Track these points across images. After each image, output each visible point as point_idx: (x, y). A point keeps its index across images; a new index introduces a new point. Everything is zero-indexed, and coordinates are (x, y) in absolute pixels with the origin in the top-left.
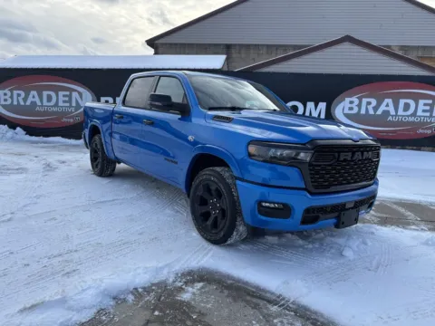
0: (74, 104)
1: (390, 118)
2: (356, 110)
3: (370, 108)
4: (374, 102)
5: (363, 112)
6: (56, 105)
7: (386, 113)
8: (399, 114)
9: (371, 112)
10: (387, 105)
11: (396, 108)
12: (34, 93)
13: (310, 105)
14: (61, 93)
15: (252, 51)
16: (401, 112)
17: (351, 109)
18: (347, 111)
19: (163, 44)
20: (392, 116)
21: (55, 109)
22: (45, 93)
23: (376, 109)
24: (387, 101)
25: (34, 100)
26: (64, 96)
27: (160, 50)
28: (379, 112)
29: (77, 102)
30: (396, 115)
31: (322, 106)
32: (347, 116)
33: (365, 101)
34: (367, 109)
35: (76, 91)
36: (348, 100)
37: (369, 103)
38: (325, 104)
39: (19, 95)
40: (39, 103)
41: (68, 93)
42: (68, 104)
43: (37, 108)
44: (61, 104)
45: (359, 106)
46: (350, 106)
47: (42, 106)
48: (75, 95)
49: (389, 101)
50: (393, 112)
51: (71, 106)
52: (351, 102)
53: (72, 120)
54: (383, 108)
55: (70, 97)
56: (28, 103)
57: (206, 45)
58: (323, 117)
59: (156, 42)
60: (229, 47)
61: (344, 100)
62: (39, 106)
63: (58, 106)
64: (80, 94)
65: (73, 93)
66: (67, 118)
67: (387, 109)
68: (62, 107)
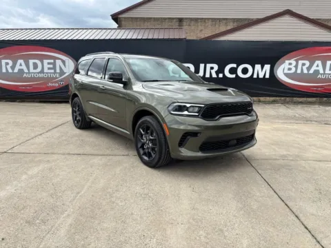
0: (58, 71)
1: (320, 76)
2: (293, 70)
3: (305, 68)
4: (307, 63)
5: (299, 71)
6: (42, 71)
7: (317, 72)
8: (326, 72)
9: (305, 71)
10: (318, 66)
11: (324, 68)
12: (21, 61)
13: (258, 67)
14: (46, 62)
15: (200, 23)
16: (327, 71)
17: (290, 69)
18: (286, 71)
19: (125, 18)
20: (321, 74)
21: (41, 75)
22: (31, 62)
23: (309, 69)
24: (317, 62)
25: (21, 68)
26: (49, 64)
27: (123, 23)
28: (311, 71)
29: (61, 68)
30: (324, 74)
31: (267, 67)
32: (286, 75)
33: (300, 62)
34: (302, 69)
36: (287, 62)
37: (304, 64)
38: (269, 66)
39: (7, 64)
40: (26, 71)
41: (52, 61)
42: (53, 71)
43: (25, 75)
44: (46, 70)
45: (296, 67)
46: (290, 67)
47: (29, 73)
48: (59, 63)
49: (319, 62)
50: (322, 71)
51: (55, 72)
52: (290, 64)
54: (314, 68)
55: (54, 64)
56: (16, 71)
57: (161, 18)
58: (267, 76)
59: (120, 16)
60: (181, 20)
61: (284, 62)
62: (27, 73)
63: (44, 73)
64: (64, 62)
65: (57, 61)
66: (52, 83)
67: (317, 68)
68: (47, 73)
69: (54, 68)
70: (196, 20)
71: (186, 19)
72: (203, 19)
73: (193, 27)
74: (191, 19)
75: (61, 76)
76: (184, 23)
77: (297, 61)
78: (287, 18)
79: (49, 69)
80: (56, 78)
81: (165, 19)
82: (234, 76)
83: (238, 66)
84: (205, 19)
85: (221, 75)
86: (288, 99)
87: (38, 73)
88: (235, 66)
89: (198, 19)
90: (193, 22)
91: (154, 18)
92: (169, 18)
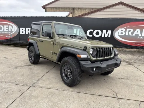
0: (10, 30)
1: (139, 37)
2: (124, 34)
3: (130, 33)
4: (132, 30)
5: (127, 34)
6: (4, 31)
7: (137, 35)
8: (142, 36)
9: (130, 35)
10: (138, 32)
11: (141, 33)
13: (104, 31)
14: (5, 26)
15: (83, 10)
17: (122, 33)
18: (120, 34)
20: (140, 36)
21: (3, 32)
23: (132, 33)
24: (137, 30)
26: (6, 27)
27: (47, 10)
28: (134, 35)
29: (11, 29)
30: (141, 36)
31: (109, 32)
32: (120, 36)
33: (128, 30)
34: (129, 33)
36: (120, 29)
37: (130, 31)
38: (111, 31)
41: (8, 26)
42: (8, 31)
44: (5, 30)
45: (125, 32)
46: (122, 32)
49: (138, 30)
50: (140, 35)
51: (9, 31)
52: (122, 30)
54: (135, 33)
55: (8, 27)
57: (65, 8)
58: (109, 36)
59: (46, 7)
60: (74, 9)
61: (119, 29)
64: (12, 27)
66: (8, 36)
67: (137, 33)
68: (6, 31)
69: (8, 29)
70: (81, 8)
71: (76, 8)
72: (84, 8)
73: (79, 12)
74: (79, 8)
75: (11, 33)
76: (75, 10)
77: (126, 29)
78: (121, 6)
79: (6, 29)
80: (9, 34)
81: (66, 8)
82: (91, 36)
83: (94, 31)
84: (85, 8)
86: (120, 49)
87: (3, 31)
88: (92, 30)
90: (79, 10)
91: (61, 8)
92: (69, 8)
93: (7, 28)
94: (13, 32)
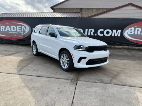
2: (133, 33)
3: (139, 32)
4: (140, 30)
6: (16, 31)
13: (114, 31)
15: (90, 10)
18: (129, 33)
19: (56, 8)
22: (12, 27)
29: (24, 30)
32: (129, 35)
34: (137, 32)
35: (23, 26)
38: (120, 30)
41: (20, 27)
42: (20, 31)
43: (9, 32)
45: (134, 31)
47: (11, 31)
53: (22, 37)
58: (119, 35)
59: (54, 8)
60: (81, 9)
61: (128, 29)
62: (10, 32)
63: (17, 32)
64: (25, 27)
65: (22, 26)
66: (20, 36)
68: (18, 32)
71: (84, 8)
75: (24, 33)
77: (135, 28)
80: (22, 34)
81: (74, 8)
82: (102, 35)
83: (104, 30)
84: (93, 8)
85: (96, 35)
86: (130, 47)
87: (15, 32)
89: (89, 8)
90: (87, 10)
91: (69, 8)
92: (77, 8)
93: (20, 29)
94: (25, 32)
